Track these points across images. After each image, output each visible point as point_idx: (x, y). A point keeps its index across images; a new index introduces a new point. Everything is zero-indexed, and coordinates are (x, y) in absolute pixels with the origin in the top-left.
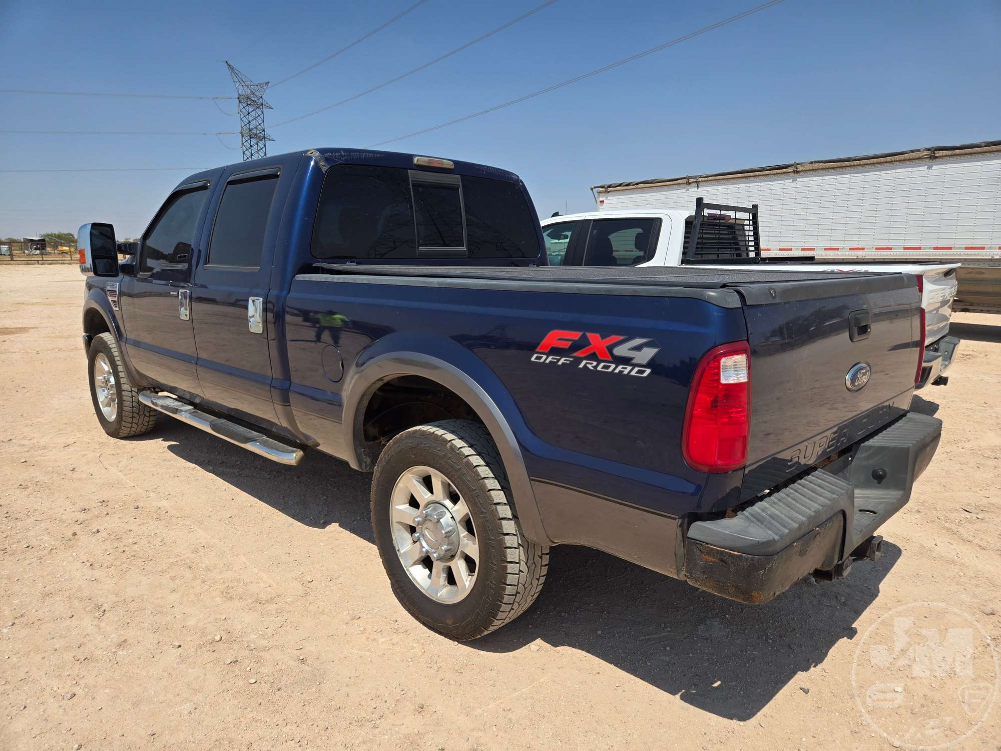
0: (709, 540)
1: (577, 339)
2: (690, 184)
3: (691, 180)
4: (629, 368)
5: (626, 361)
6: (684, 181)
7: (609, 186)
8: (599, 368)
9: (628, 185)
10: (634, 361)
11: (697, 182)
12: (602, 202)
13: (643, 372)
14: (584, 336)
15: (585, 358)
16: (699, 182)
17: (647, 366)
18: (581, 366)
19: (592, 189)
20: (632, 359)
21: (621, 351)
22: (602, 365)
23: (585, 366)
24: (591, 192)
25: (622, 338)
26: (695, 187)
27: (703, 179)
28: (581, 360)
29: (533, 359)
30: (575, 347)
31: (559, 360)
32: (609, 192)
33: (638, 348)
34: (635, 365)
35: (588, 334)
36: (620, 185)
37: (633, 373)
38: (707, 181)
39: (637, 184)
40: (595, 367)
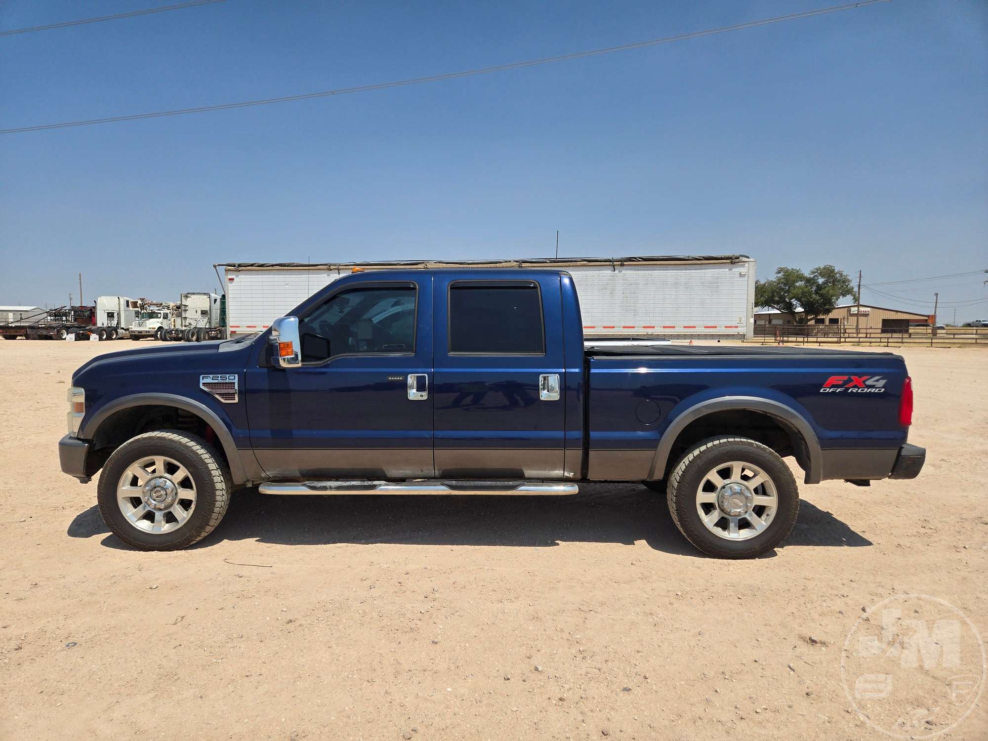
0: (910, 454)
1: (846, 379)
2: (331, 270)
3: (332, 267)
4: (874, 389)
5: (872, 387)
6: (326, 267)
7: (240, 265)
8: (859, 391)
9: (262, 266)
10: (876, 386)
11: (338, 269)
12: (232, 279)
13: (881, 390)
14: (850, 378)
15: (852, 387)
16: (341, 269)
17: (882, 387)
18: (850, 391)
19: (215, 266)
20: (875, 385)
21: (869, 383)
22: (860, 389)
23: (852, 391)
24: (215, 269)
25: (870, 377)
26: (336, 273)
27: (344, 267)
28: (849, 389)
29: (821, 391)
30: (846, 383)
31: (836, 390)
32: (239, 271)
33: (877, 381)
34: (877, 388)
35: (851, 377)
36: (252, 265)
37: (876, 391)
38: (346, 269)
39: (273, 266)
40: (857, 391)
